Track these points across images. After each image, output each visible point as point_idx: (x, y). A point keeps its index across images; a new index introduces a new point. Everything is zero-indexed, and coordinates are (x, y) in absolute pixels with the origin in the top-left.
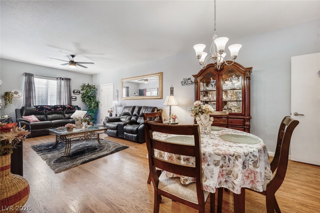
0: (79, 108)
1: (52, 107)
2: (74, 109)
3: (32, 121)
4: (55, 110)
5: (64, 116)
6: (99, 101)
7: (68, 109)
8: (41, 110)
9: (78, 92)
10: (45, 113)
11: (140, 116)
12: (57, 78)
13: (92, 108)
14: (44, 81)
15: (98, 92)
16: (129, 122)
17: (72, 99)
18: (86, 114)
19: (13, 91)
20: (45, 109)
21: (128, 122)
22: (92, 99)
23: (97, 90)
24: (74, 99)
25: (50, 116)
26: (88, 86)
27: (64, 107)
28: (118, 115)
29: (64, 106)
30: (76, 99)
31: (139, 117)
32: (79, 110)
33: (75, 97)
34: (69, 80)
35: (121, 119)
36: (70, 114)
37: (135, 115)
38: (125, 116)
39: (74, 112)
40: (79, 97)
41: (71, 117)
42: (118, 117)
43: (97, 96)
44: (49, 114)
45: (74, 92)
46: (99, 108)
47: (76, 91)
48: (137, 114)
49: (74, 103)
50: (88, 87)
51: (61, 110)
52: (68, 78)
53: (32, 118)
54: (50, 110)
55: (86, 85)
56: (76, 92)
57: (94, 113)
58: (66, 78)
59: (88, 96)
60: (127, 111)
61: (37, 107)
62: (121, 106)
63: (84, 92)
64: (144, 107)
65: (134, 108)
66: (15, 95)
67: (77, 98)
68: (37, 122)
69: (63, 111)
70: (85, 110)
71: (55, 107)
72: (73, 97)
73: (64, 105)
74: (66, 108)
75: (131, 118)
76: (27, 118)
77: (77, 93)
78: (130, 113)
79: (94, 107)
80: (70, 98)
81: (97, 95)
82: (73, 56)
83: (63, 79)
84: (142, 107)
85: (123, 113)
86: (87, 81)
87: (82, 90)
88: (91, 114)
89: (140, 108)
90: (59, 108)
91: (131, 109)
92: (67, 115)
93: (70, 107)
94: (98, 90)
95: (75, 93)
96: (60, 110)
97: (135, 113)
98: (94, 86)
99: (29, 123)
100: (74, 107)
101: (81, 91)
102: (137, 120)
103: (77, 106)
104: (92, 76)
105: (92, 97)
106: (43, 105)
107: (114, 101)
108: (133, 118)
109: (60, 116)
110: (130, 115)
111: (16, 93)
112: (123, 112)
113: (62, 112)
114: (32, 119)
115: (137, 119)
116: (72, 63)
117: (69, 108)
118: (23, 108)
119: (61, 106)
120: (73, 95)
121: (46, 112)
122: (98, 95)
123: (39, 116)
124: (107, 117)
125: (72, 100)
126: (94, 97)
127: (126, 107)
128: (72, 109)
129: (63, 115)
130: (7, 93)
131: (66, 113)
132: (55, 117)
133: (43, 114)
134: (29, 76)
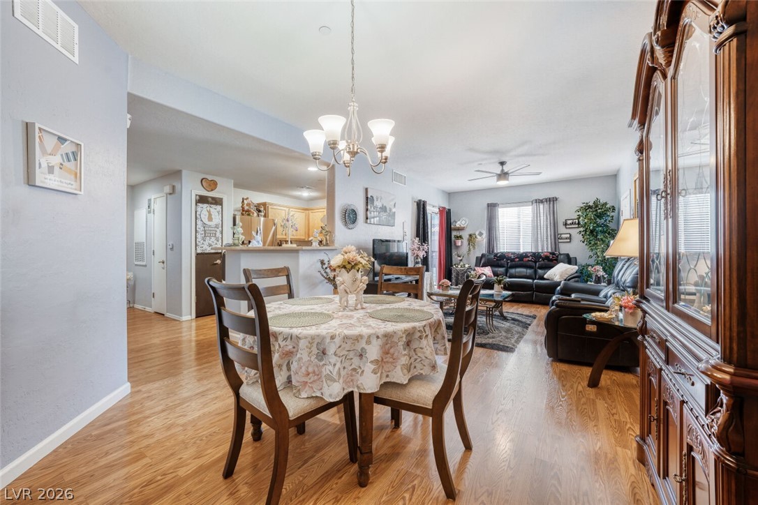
0: (573, 261)
1: (519, 255)
2: (556, 260)
4: (520, 260)
5: (536, 271)
7: (545, 260)
8: (500, 260)
9: (575, 224)
10: (506, 265)
12: (531, 202)
14: (513, 211)
17: (562, 239)
18: (575, 272)
19: (477, 233)
20: (506, 258)
24: (567, 238)
25: (512, 271)
26: (595, 205)
27: (536, 256)
29: (538, 253)
30: (570, 238)
32: (566, 263)
33: (568, 236)
34: (552, 200)
36: (545, 270)
39: (551, 267)
40: (576, 233)
41: (545, 276)
44: (512, 267)
45: (566, 224)
47: (569, 222)
49: (564, 248)
51: (531, 261)
52: (550, 198)
53: (485, 272)
54: (512, 260)
55: (591, 204)
56: (571, 224)
61: (496, 255)
66: (478, 238)
67: (572, 237)
69: (535, 262)
70: (580, 265)
71: (522, 257)
72: (563, 236)
73: (540, 251)
74: (541, 257)
76: (481, 270)
77: (573, 226)
80: (556, 238)
82: (502, 164)
90: (529, 257)
92: (539, 272)
93: (549, 255)
95: (568, 227)
96: (529, 261)
100: (557, 257)
103: (568, 255)
104: (614, 177)
106: (507, 252)
109: (529, 271)
111: (480, 234)
113: (534, 264)
117: (547, 258)
119: (534, 254)
120: (562, 229)
121: (507, 263)
123: (495, 269)
125: (560, 241)
128: (552, 260)
129: (533, 270)
130: (470, 235)
131: (541, 268)
132: (520, 272)
133: (503, 267)
134: (492, 207)
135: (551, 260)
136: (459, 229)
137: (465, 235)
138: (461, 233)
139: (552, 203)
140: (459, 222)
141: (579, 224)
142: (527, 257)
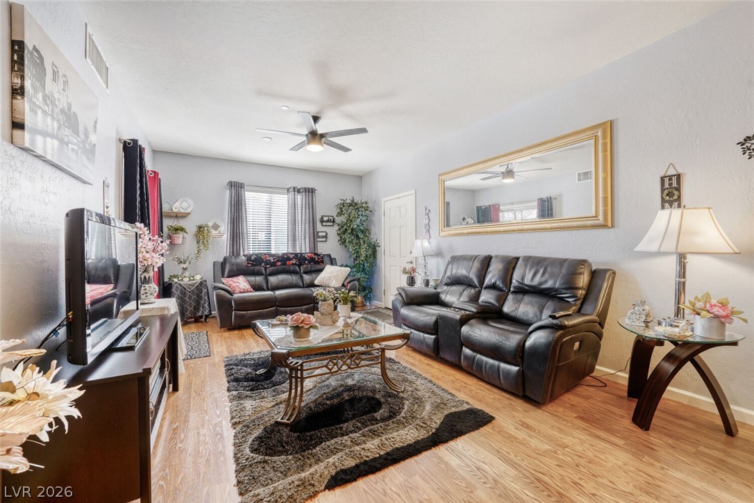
0: (334, 261)
1: (278, 257)
2: (322, 262)
3: (238, 290)
4: (283, 264)
5: (302, 277)
6: (378, 241)
7: (310, 262)
8: (256, 265)
9: (331, 222)
10: (264, 272)
11: (512, 289)
12: (288, 190)
13: (362, 261)
14: (264, 197)
15: (375, 219)
16: (477, 313)
17: (319, 237)
18: (349, 275)
19: (210, 224)
20: (264, 262)
21: (475, 310)
22: (361, 236)
23: (373, 215)
24: (323, 237)
25: (273, 280)
26: (353, 204)
27: (300, 259)
28: (432, 283)
29: (301, 254)
30: (326, 237)
31: (510, 297)
32: (332, 264)
33: (324, 234)
34: (311, 191)
35: (443, 297)
36: (314, 275)
37: (493, 287)
38: (454, 288)
39: (321, 271)
40: (332, 231)
41: (316, 282)
42: (430, 290)
43: (374, 230)
44: (272, 274)
45: (322, 221)
46: (378, 261)
47: (325, 219)
48: (499, 283)
49: (323, 249)
50: (351, 207)
51: (296, 264)
52: (309, 189)
53: (238, 284)
54: (273, 264)
55: (348, 201)
56: (328, 221)
57: (366, 274)
58: (305, 188)
59: (352, 229)
60: (461, 271)
61: (249, 258)
62: (439, 254)
63: (342, 219)
64: (528, 259)
65: (487, 262)
66: (214, 232)
67: (328, 235)
68: (248, 292)
69: (299, 266)
70: (346, 266)
71: (284, 259)
72: (320, 234)
73: (303, 252)
74: (305, 259)
75: (478, 295)
76: (231, 283)
77: (328, 224)
78: (471, 280)
79: (367, 256)
80: (315, 237)
81: (372, 227)
82: (316, 119)
83: (299, 191)
84: (518, 259)
85: (449, 278)
86: (348, 193)
87: (341, 213)
88: (358, 275)
89: (511, 264)
90: (292, 259)
91: (477, 265)
92: (307, 278)
93: (314, 256)
94: (376, 214)
95: (324, 224)
96: (293, 264)
97: (489, 279)
98: (366, 203)
99: (232, 295)
100: (322, 258)
101: (336, 218)
102: (502, 306)
103: (329, 256)
104: (360, 178)
105: (362, 232)
106: (261, 254)
107: (418, 242)
108: (487, 297)
109: (294, 278)
110: (475, 287)
111: (216, 227)
112: (448, 274)
113: (298, 269)
114: (238, 286)
115: (502, 300)
116: (314, 136)
117: (312, 260)
118: (225, 259)
119: (296, 255)
120: (319, 227)
121: (266, 269)
122: (374, 226)
123: (252, 279)
124: (403, 289)
125: (318, 240)
126: (366, 231)
127: (455, 259)
128: (318, 263)
129: (299, 276)
130: (200, 227)
131: (306, 273)
132: (283, 281)
133: (261, 274)
134: (237, 188)
135: (316, 263)
136: (177, 216)
137: (190, 225)
138: (181, 223)
139: (310, 194)
140: (177, 204)
141: (334, 221)
142: (289, 259)
